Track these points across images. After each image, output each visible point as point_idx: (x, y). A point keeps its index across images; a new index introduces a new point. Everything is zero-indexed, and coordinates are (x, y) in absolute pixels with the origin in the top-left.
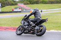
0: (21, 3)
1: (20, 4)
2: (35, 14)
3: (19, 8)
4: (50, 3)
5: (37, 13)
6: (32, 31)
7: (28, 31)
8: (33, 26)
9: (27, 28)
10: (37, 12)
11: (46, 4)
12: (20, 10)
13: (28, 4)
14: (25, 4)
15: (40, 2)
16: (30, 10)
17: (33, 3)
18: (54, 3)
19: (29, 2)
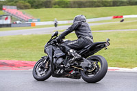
0: (10, 5)
1: (9, 7)
2: (79, 30)
3: (6, 17)
4: (77, 6)
5: (84, 28)
6: (74, 72)
7: (64, 71)
8: (76, 60)
9: (62, 64)
10: (83, 24)
11: (68, 7)
12: (8, 22)
13: (26, 7)
14: (20, 8)
15: (55, 4)
16: (31, 21)
17: (38, 7)
18: (85, 7)
19: (29, 2)
